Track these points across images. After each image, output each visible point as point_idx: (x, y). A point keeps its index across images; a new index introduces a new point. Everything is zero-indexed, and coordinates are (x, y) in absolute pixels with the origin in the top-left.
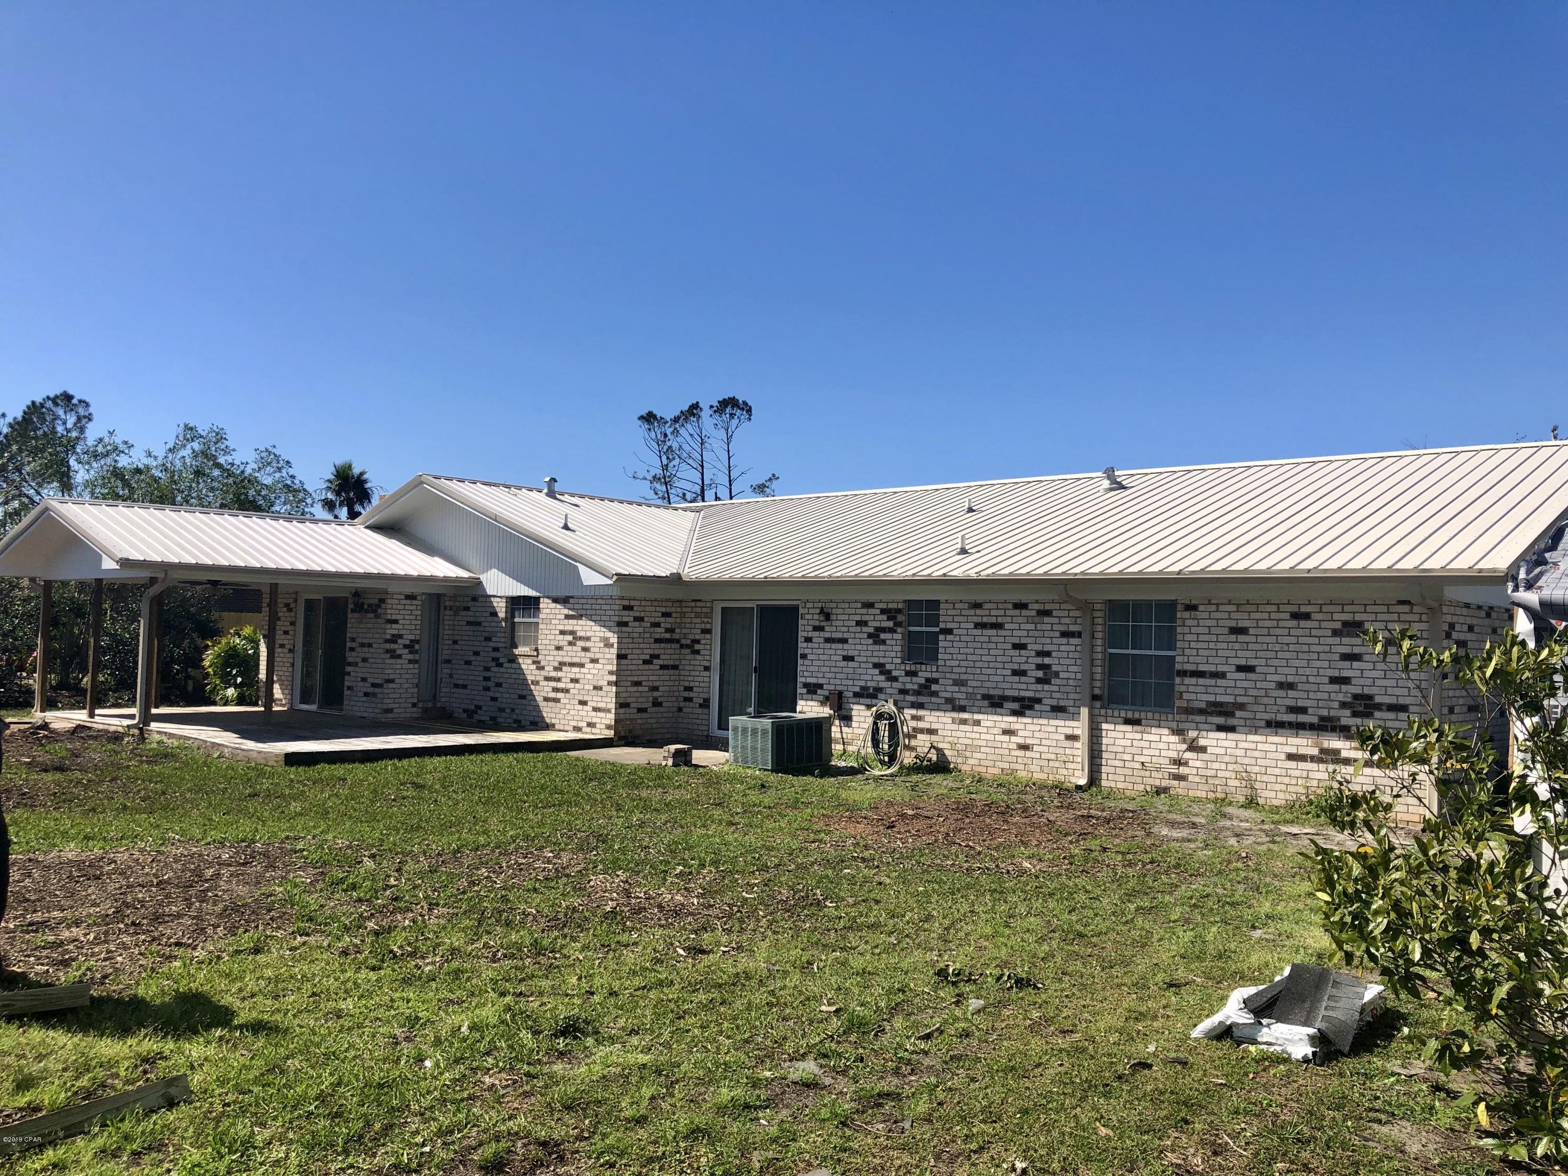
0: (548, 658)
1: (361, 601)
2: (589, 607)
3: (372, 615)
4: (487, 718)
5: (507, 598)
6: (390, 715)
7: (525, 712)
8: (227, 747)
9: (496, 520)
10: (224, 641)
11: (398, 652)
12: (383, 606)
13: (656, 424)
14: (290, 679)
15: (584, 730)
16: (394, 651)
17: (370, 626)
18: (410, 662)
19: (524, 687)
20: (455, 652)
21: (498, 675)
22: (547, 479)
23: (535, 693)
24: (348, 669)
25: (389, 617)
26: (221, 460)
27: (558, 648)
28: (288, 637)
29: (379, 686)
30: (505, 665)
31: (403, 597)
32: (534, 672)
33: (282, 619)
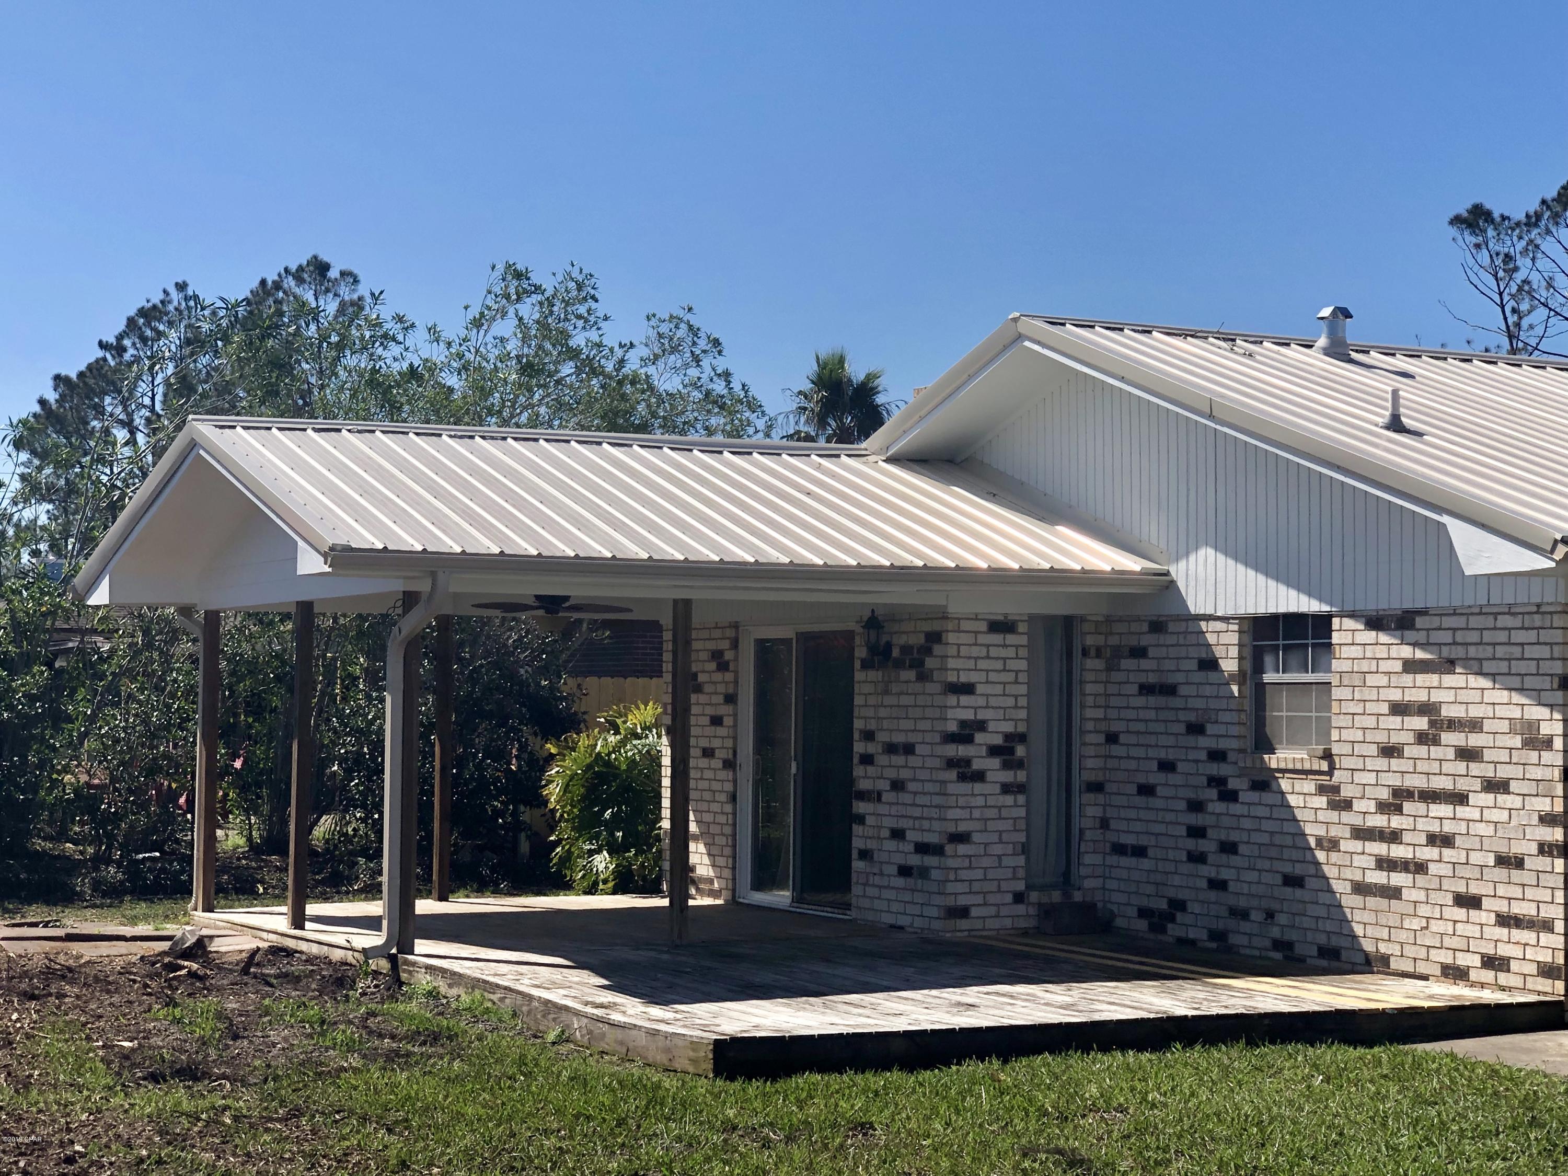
0: (1360, 777)
1: (884, 639)
2: (1474, 637)
3: (911, 675)
4: (1201, 935)
5: (1241, 619)
6: (963, 924)
7: (1307, 922)
8: (577, 1013)
9: (1211, 417)
10: (583, 741)
11: (977, 765)
12: (937, 649)
13: (1491, 232)
14: (728, 830)
15: (1473, 975)
16: (967, 762)
17: (905, 700)
18: (1006, 789)
19: (1295, 855)
20: (1111, 763)
21: (1226, 821)
22: (1326, 312)
23: (1329, 871)
24: (860, 807)
25: (952, 678)
26: (578, 340)
27: (1390, 751)
28: (721, 731)
29: (938, 850)
30: (1242, 797)
31: (983, 627)
32: (1322, 816)
33: (708, 688)
